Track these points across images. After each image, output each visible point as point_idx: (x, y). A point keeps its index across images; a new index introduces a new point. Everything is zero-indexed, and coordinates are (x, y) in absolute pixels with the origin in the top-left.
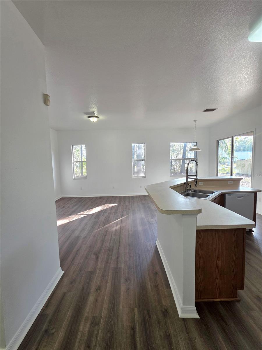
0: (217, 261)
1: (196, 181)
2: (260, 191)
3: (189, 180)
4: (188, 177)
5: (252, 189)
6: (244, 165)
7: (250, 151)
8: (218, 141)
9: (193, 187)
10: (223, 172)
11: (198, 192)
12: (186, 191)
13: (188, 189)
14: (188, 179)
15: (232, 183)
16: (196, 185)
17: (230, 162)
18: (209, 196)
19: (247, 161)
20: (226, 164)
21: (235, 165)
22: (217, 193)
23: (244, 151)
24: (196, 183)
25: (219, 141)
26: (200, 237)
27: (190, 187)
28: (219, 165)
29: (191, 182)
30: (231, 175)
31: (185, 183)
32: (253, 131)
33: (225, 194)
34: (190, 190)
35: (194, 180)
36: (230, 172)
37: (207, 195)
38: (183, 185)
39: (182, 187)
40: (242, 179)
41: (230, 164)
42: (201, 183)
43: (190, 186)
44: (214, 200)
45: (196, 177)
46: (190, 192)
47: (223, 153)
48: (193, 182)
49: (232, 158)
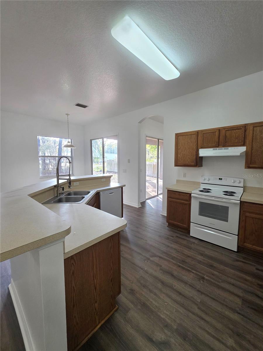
0: (95, 281)
1: (70, 182)
2: (125, 186)
3: (61, 181)
4: (60, 177)
5: (119, 185)
6: (112, 164)
7: (116, 153)
8: (91, 141)
9: (66, 189)
10: (98, 170)
11: (73, 194)
12: (57, 196)
13: (60, 193)
14: (59, 180)
15: (105, 181)
16: (69, 187)
17: (102, 162)
18: (84, 197)
19: (113, 160)
20: (99, 163)
21: (106, 164)
22: (92, 193)
23: (111, 153)
24: (70, 184)
25: (93, 141)
26: (72, 264)
27: (63, 190)
28: (93, 164)
29: (64, 184)
30: (104, 173)
31: (55, 186)
32: (117, 135)
33: (100, 192)
34: (63, 193)
35: (67, 180)
36: (102, 170)
37: (82, 197)
38: (53, 189)
39: (52, 191)
40: (112, 176)
41: (102, 163)
42: (76, 183)
43: (63, 188)
44: (89, 203)
45: (70, 177)
46: (63, 196)
47: (96, 153)
48: (67, 183)
49: (103, 157)
